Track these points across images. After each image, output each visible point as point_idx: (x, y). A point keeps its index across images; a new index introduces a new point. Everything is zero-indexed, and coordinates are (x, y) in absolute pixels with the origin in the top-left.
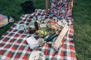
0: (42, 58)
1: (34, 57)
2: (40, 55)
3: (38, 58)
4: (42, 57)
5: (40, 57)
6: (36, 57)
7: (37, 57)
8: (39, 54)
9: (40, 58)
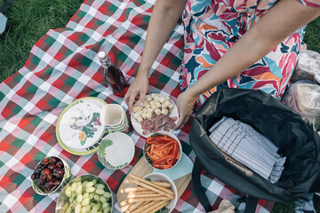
0: (96, 130)
1: (76, 119)
2: (94, 120)
3: (85, 125)
4: (97, 127)
5: (93, 124)
6: (81, 118)
7: (83, 120)
8: (94, 114)
9: (92, 126)
